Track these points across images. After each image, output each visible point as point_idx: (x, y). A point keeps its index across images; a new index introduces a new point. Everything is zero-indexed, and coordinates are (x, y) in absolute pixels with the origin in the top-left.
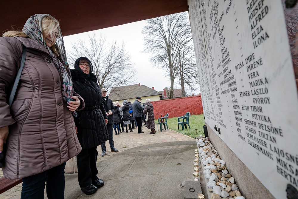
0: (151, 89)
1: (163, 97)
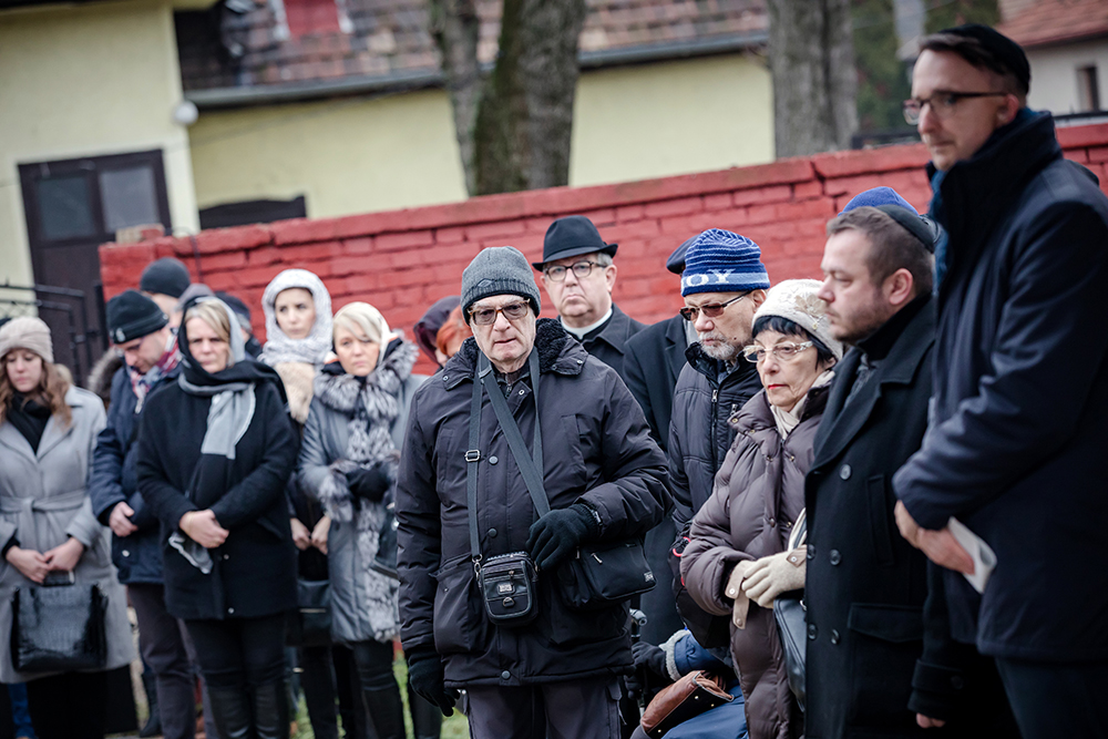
1: (258, 39)
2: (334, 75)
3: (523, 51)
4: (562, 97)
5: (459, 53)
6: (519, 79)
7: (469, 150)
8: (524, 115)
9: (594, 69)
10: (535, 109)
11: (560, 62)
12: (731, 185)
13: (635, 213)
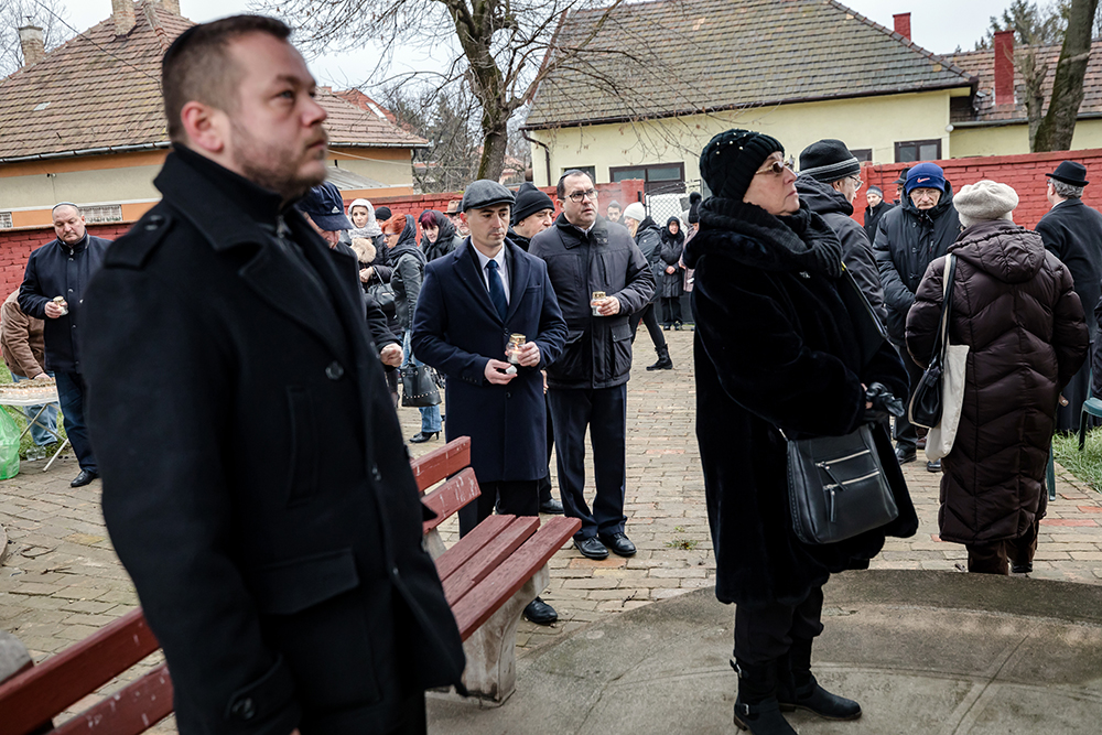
0: (882, 30)
1: (985, 106)
2: (1008, 118)
3: (1057, 109)
4: (1069, 126)
5: (1034, 110)
6: (1054, 119)
7: (1033, 142)
8: (1054, 131)
9: (1081, 119)
10: (1058, 130)
11: (1070, 113)
12: (1083, 156)
13: (1044, 165)
